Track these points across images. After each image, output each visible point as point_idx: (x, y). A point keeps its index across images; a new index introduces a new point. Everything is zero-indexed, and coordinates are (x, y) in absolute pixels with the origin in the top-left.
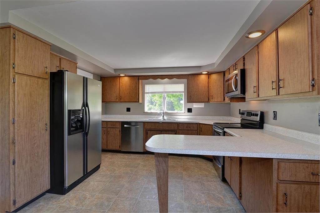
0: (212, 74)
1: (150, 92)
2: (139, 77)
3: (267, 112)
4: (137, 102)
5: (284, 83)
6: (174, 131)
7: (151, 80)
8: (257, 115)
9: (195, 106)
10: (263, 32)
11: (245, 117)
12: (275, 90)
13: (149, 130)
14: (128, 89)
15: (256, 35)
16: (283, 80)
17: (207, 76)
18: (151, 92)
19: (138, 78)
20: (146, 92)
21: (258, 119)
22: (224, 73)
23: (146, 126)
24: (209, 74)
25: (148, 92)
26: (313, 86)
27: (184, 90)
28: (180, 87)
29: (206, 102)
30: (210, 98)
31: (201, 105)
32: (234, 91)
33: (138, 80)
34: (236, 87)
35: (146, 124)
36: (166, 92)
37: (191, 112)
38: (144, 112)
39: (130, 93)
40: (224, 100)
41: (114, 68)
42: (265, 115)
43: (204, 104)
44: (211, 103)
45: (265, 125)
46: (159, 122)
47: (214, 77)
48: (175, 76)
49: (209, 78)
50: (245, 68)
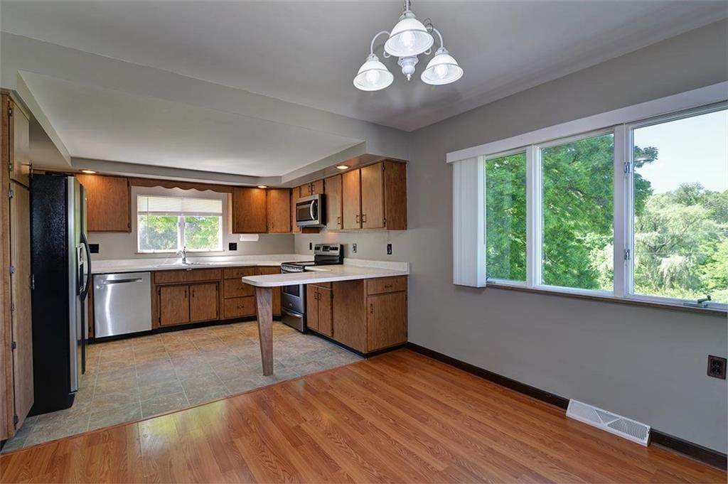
0: (272, 189)
1: (149, 210)
2: (130, 181)
3: (347, 245)
4: (126, 231)
5: (366, 218)
6: (215, 283)
7: (160, 188)
8: (336, 249)
9: (243, 239)
10: (350, 167)
11: (321, 252)
12: (359, 224)
13: (163, 286)
14: (101, 203)
15: (343, 168)
16: (365, 215)
17: (264, 191)
18: (152, 212)
19: (128, 182)
20: (138, 210)
21: (337, 253)
22: (291, 191)
23: (158, 278)
24: (268, 189)
25: (146, 210)
26: (385, 223)
27: (223, 211)
28: (214, 206)
29: (262, 233)
30: (270, 226)
31: (254, 238)
32: (312, 219)
33: (128, 185)
34: (315, 215)
35: (158, 274)
36: (186, 213)
37: (236, 249)
38: (137, 253)
39: (106, 213)
40: (291, 229)
41: (72, 155)
42: (345, 248)
43: (257, 235)
44: (270, 234)
45: (344, 259)
46: (185, 270)
47: (273, 193)
48: (211, 186)
49: (267, 195)
50: (326, 193)
